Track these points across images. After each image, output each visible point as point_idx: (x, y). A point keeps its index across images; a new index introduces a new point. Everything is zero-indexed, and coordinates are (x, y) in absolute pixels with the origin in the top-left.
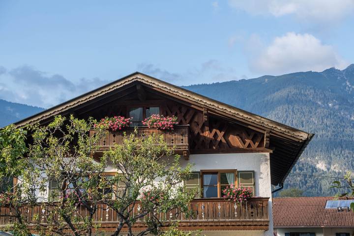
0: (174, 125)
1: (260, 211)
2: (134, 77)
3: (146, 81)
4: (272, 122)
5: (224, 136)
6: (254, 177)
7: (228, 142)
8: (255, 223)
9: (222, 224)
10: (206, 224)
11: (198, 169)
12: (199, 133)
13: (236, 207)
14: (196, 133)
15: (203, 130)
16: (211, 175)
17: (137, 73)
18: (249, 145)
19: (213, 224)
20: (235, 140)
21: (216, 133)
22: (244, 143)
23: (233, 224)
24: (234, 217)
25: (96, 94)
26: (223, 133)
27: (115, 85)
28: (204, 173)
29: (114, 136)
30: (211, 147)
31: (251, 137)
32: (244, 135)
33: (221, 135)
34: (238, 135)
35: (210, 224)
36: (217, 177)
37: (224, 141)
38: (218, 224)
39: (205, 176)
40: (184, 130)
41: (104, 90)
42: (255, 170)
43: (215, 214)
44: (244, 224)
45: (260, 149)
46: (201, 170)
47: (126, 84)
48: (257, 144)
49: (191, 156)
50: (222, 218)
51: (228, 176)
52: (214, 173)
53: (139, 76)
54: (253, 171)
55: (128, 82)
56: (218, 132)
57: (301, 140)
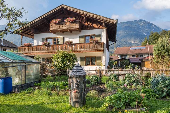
0: (74, 20)
1: (100, 46)
2: (61, 6)
3: (65, 7)
4: (105, 17)
5: (92, 24)
6: (101, 36)
7: (93, 26)
8: (99, 50)
9: (89, 50)
10: (84, 51)
11: (83, 35)
12: (84, 24)
13: (93, 45)
14: (83, 24)
15: (85, 23)
16: (88, 37)
17: (62, 5)
18: (99, 27)
19: (86, 51)
20: (95, 26)
21: (89, 23)
22: (98, 26)
23: (92, 50)
24: (93, 48)
25: (50, 12)
26: (91, 23)
27: (56, 9)
28: (86, 36)
29: (57, 25)
30: (88, 28)
31: (100, 24)
32: (98, 24)
33: (91, 24)
34: (96, 24)
35: (85, 51)
36: (89, 37)
37: (91, 26)
38: (87, 50)
39: (86, 37)
40: (77, 22)
41: (53, 11)
42: (101, 34)
43: (87, 47)
44: (96, 50)
45: (103, 28)
46: (85, 35)
47: (59, 8)
48: (102, 26)
49: (81, 31)
50: (89, 49)
51: (93, 36)
52: (89, 36)
53: (63, 6)
54: (100, 35)
55: (60, 8)
56: (90, 23)
57: (114, 23)
